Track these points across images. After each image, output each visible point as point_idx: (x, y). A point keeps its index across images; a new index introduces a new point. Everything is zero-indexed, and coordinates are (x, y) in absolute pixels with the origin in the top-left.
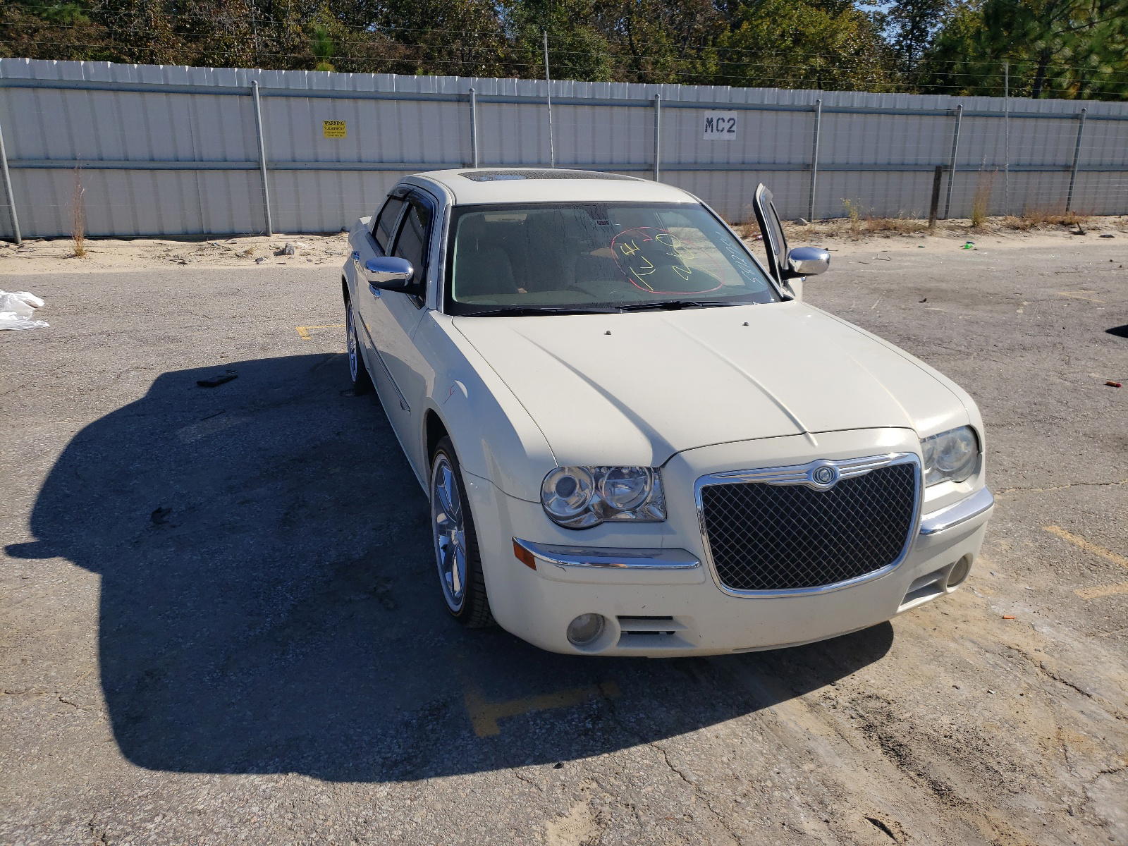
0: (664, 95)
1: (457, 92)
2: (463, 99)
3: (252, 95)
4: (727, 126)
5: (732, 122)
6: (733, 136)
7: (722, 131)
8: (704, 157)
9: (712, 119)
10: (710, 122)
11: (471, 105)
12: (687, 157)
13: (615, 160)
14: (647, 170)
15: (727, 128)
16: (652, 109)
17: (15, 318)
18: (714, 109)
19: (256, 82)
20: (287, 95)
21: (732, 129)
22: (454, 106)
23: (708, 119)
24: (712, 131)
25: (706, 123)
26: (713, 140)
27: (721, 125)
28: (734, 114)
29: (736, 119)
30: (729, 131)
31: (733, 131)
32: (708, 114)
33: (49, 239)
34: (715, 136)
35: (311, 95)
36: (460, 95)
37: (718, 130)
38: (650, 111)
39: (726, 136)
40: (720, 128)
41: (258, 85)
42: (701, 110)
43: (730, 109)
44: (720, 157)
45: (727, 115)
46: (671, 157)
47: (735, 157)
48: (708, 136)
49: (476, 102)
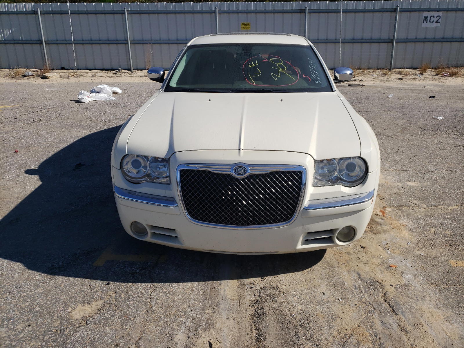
0: (402, 6)
1: (300, 9)
2: (302, 11)
3: (215, 13)
4: (435, 19)
5: (438, 18)
6: (438, 25)
7: (432, 22)
8: (421, 35)
9: (427, 16)
10: (426, 18)
11: (306, 14)
12: (412, 35)
13: (373, 38)
14: (389, 42)
15: (435, 21)
16: (395, 13)
17: (106, 96)
18: (429, 11)
19: (217, 8)
20: (229, 12)
21: (439, 21)
22: (299, 15)
23: (425, 16)
24: (427, 22)
25: (423, 18)
26: (427, 27)
27: (432, 19)
28: (440, 14)
29: (441, 16)
30: (437, 22)
31: (439, 22)
32: (426, 14)
33: (141, 70)
34: (429, 25)
35: (238, 12)
36: (301, 10)
37: (430, 22)
38: (393, 14)
39: (435, 25)
40: (431, 21)
41: (218, 9)
42: (421, 12)
43: (438, 11)
44: (430, 35)
45: (436, 14)
46: (403, 36)
47: (439, 35)
48: (424, 25)
49: (308, 13)
